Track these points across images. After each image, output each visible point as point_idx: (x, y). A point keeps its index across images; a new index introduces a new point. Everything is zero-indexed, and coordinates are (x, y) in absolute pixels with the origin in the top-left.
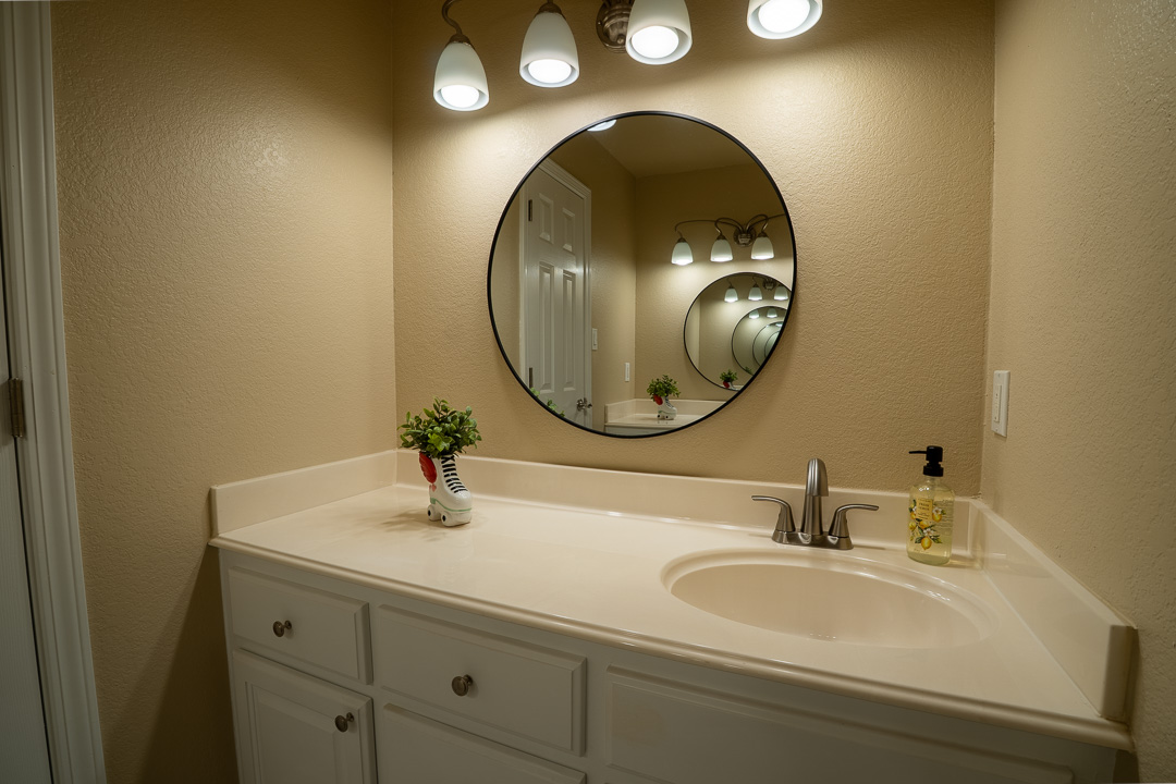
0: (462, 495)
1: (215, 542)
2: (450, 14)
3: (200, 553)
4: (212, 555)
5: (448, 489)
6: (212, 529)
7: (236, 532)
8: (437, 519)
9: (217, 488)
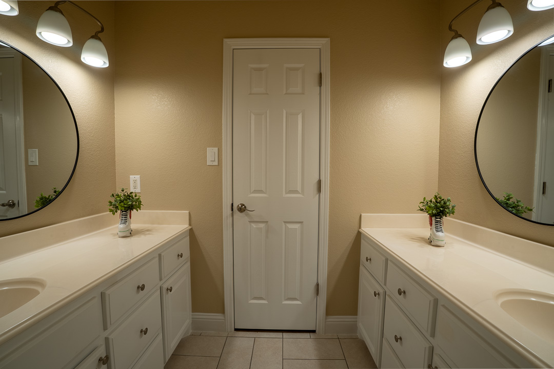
0: (440, 234)
1: (360, 230)
2: (453, 28)
3: (356, 232)
4: (359, 234)
5: (434, 230)
6: (360, 227)
7: (367, 230)
8: (430, 242)
9: (362, 214)
